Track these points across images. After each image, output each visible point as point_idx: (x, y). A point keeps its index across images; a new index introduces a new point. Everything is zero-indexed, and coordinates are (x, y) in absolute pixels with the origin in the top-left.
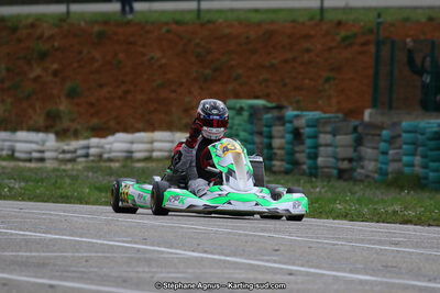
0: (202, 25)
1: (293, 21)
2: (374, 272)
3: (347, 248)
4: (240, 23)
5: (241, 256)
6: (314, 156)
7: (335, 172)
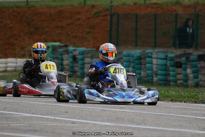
0: (29, 8)
1: (72, 6)
2: (112, 121)
3: (99, 110)
4: (47, 7)
5: (50, 115)
6: (83, 68)
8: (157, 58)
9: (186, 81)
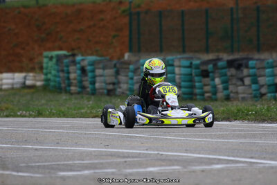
6: (93, 83)
7: (105, 91)
8: (180, 66)
9: (215, 93)
